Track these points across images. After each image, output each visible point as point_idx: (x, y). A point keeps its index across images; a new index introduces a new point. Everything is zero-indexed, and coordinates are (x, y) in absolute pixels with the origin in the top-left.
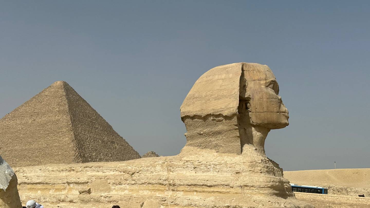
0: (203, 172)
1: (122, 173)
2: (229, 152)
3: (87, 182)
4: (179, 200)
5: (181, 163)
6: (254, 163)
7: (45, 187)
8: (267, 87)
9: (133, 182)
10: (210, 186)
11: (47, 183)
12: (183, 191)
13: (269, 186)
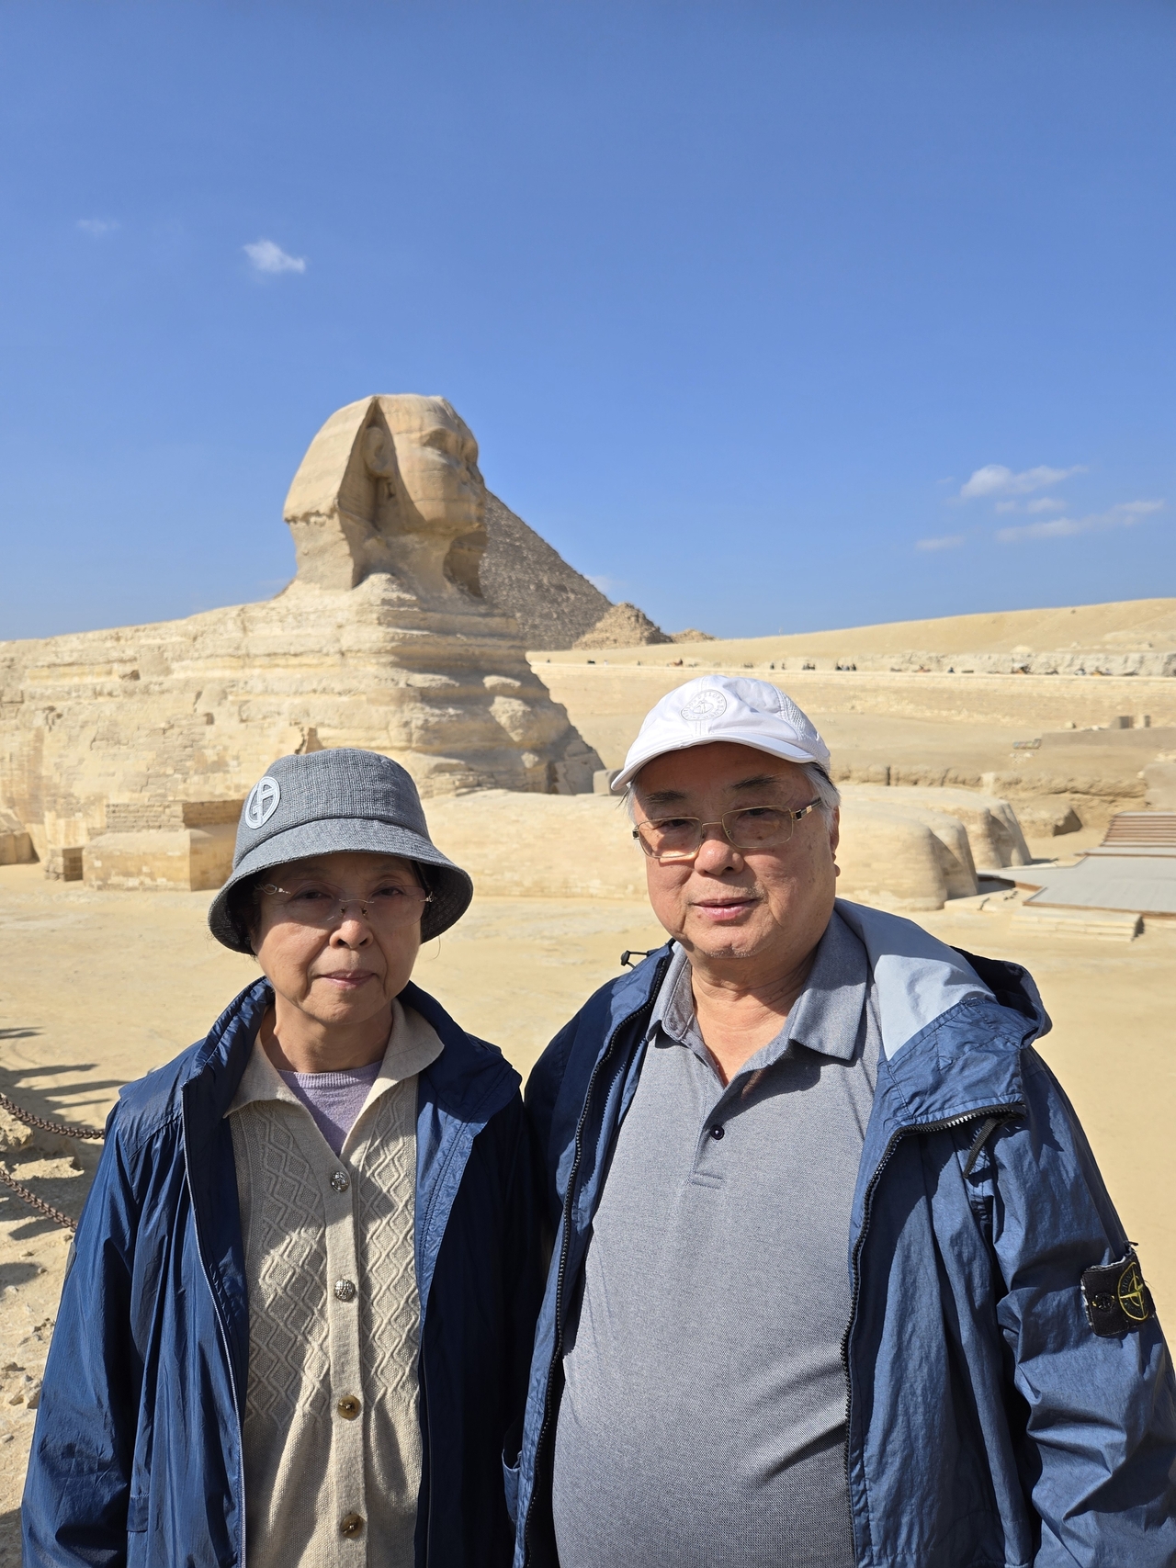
0: (293, 628)
1: (183, 639)
2: (335, 587)
3: (135, 659)
4: (251, 683)
5: (264, 612)
6: (366, 606)
7: (80, 671)
8: (425, 445)
9: (196, 655)
10: (296, 655)
11: (82, 664)
12: (261, 666)
13: (389, 648)
